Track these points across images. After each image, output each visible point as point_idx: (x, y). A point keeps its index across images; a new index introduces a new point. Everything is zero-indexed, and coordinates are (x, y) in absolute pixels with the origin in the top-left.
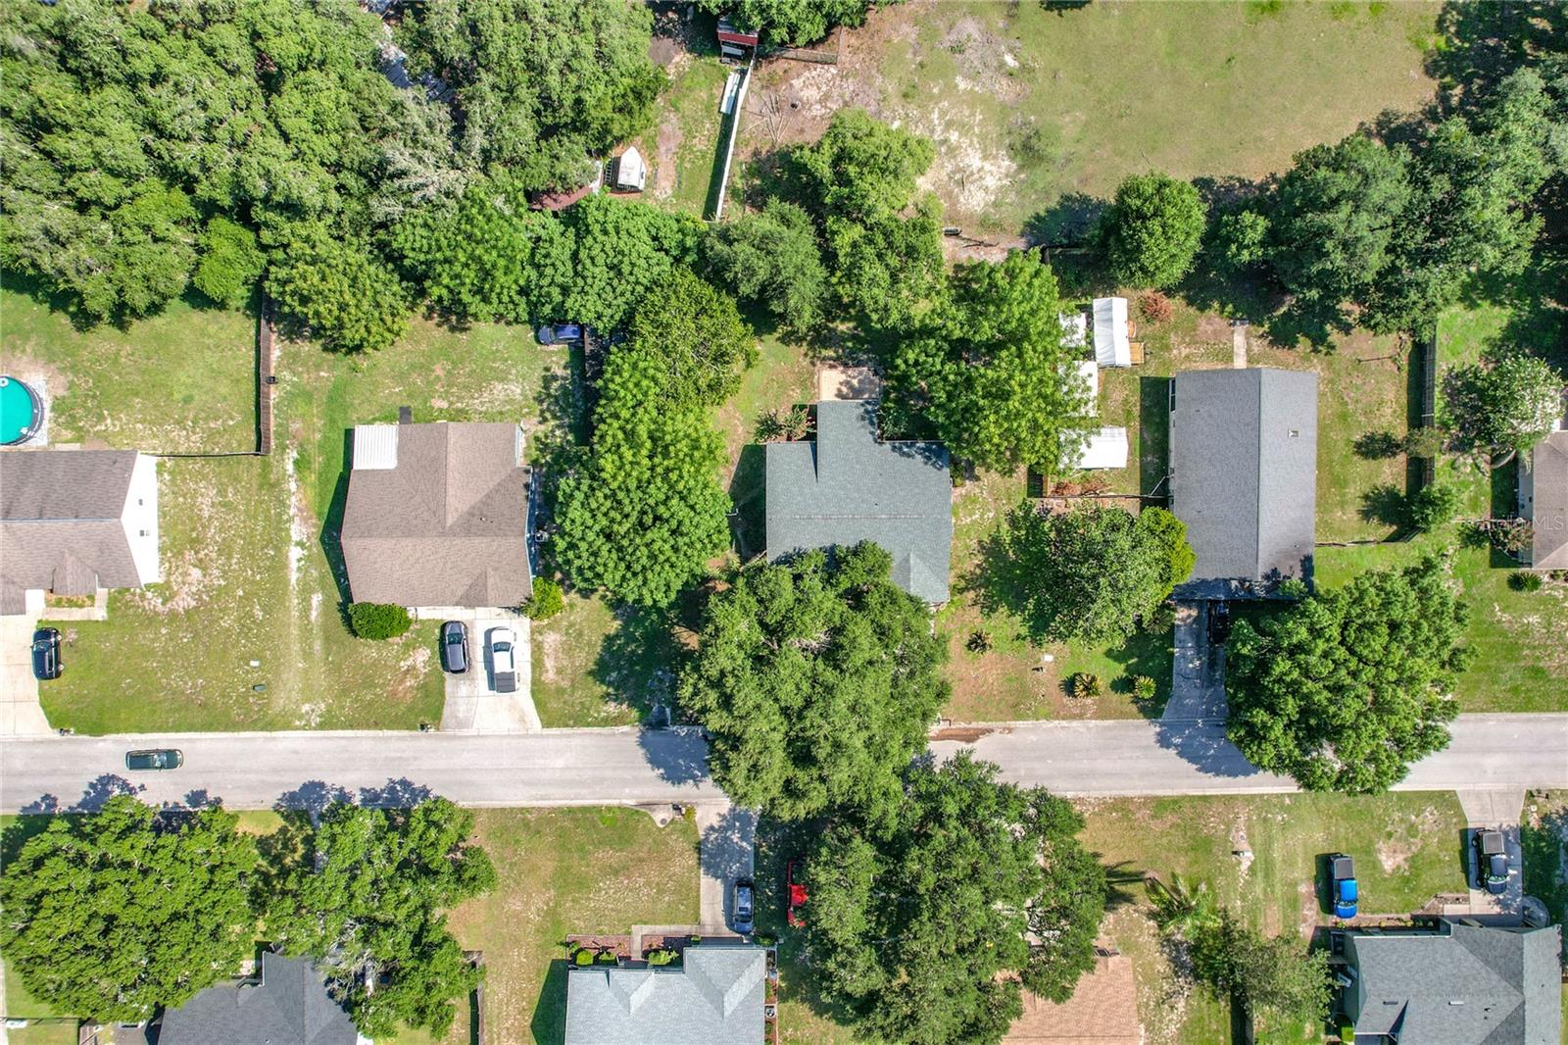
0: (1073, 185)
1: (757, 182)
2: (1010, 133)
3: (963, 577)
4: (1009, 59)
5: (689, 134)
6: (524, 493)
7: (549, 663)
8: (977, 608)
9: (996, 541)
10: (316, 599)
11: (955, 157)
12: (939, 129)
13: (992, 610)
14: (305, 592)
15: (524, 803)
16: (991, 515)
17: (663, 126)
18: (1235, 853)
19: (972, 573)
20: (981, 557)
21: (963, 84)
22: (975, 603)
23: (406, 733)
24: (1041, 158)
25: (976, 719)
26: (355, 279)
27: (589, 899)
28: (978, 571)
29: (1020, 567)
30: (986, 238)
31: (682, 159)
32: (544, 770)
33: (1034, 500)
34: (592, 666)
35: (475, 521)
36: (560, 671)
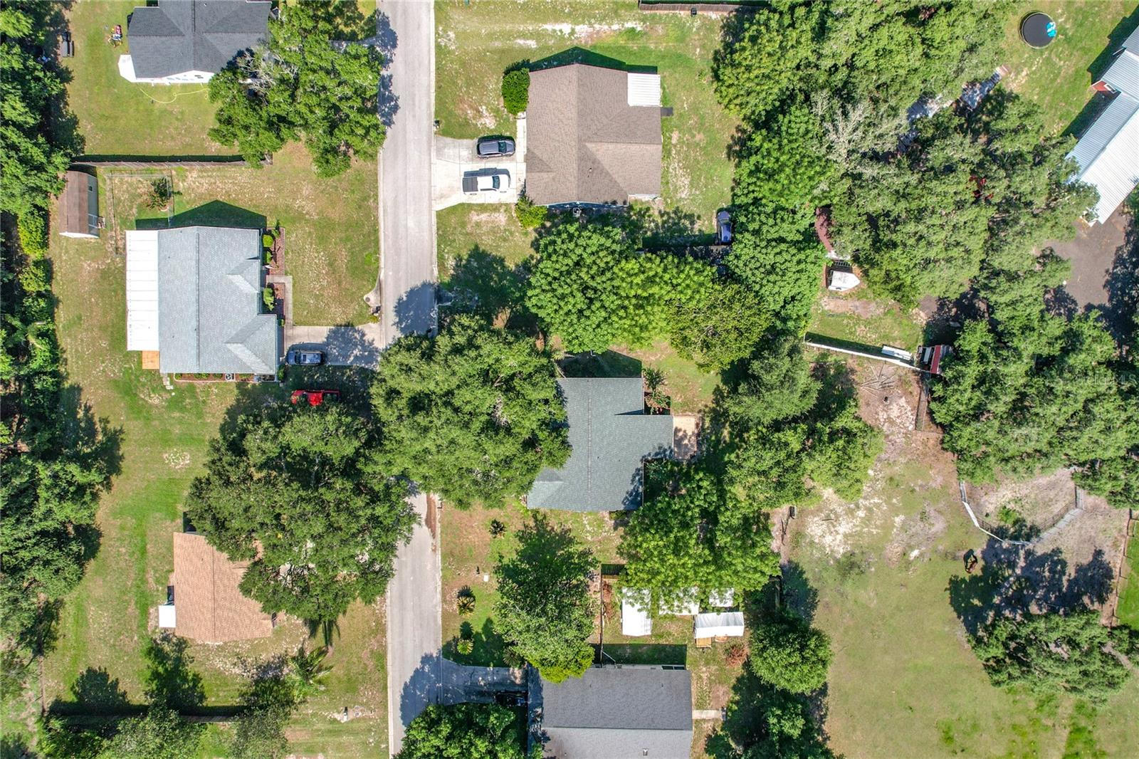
0: (824, 598)
1: (832, 372)
2: (863, 553)
3: (545, 518)
4: (915, 553)
5: (868, 323)
6: (609, 201)
7: (484, 217)
8: (522, 528)
9: (571, 541)
10: (532, 44)
11: (846, 514)
12: (867, 503)
13: (521, 539)
14: (537, 35)
15: (381, 197)
16: (589, 538)
17: (874, 304)
18: (346, 709)
19: (547, 524)
20: (559, 531)
21: (898, 520)
22: (526, 527)
23: (433, 109)
24: (844, 575)
25: (442, 526)
26: (768, 77)
27: (311, 244)
28: (549, 529)
29: (552, 559)
30: (788, 536)
31: (850, 317)
32: (406, 212)
33: (599, 569)
34: (482, 248)
35: (590, 164)
36: (478, 224)
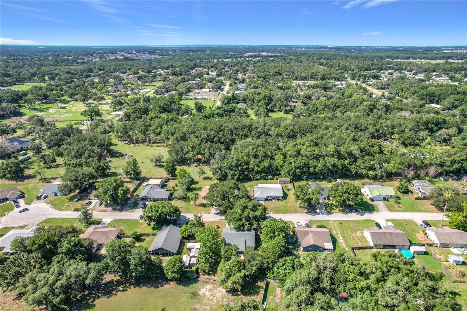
0: (186, 289)
2: (198, 298)
5: (274, 299)
10: (335, 233)
11: (212, 294)
12: (215, 299)
14: (337, 233)
17: (280, 300)
24: (192, 293)
30: (207, 280)
31: (275, 295)
